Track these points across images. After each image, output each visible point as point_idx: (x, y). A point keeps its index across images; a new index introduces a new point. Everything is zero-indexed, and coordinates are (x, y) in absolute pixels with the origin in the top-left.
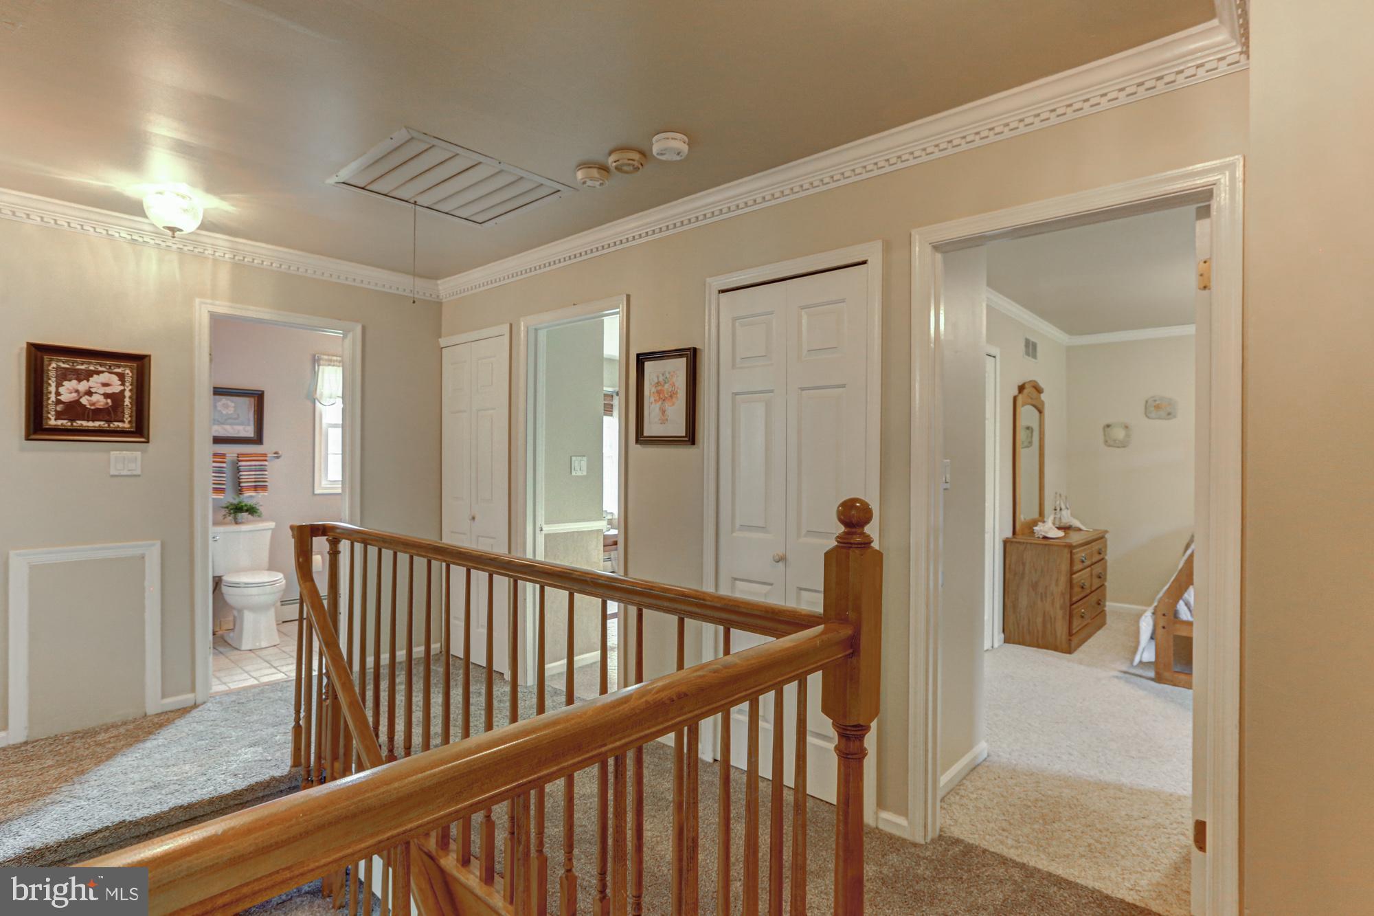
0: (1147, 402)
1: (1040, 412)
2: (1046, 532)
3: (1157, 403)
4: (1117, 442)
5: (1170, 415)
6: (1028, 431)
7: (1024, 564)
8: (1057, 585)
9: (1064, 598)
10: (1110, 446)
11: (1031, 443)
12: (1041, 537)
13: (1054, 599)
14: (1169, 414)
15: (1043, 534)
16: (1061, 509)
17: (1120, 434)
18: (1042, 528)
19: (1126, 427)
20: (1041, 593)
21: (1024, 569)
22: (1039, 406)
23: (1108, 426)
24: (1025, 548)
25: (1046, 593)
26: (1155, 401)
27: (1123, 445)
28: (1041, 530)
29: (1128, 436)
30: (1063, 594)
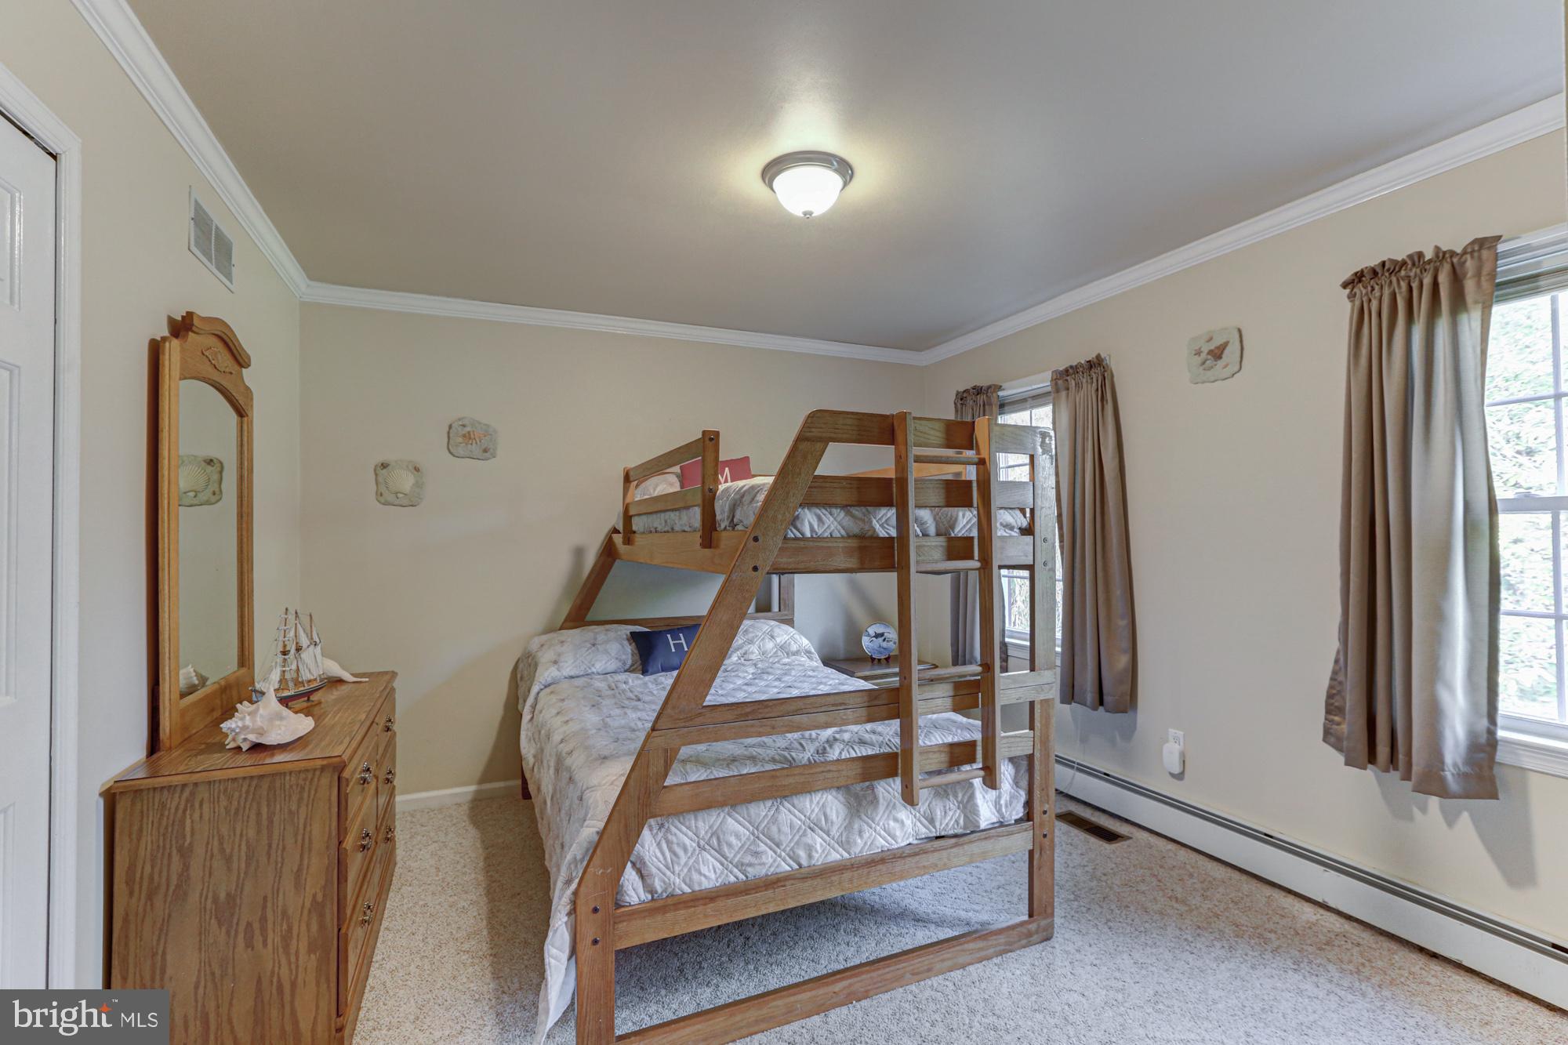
0: (450, 427)
1: (241, 413)
2: (261, 732)
3: (468, 429)
4: (400, 495)
5: (487, 452)
6: (209, 469)
7: (185, 853)
8: (298, 884)
9: (322, 916)
10: (386, 503)
11: (218, 494)
12: (245, 747)
13: (290, 929)
14: (485, 451)
15: (253, 738)
16: (299, 649)
17: (405, 482)
18: (248, 721)
19: (417, 469)
20: (249, 925)
21: (186, 867)
22: (241, 401)
23: (384, 466)
24: (190, 801)
25: (263, 919)
26: (464, 426)
27: (412, 502)
28: (245, 728)
29: (419, 485)
30: (317, 907)
